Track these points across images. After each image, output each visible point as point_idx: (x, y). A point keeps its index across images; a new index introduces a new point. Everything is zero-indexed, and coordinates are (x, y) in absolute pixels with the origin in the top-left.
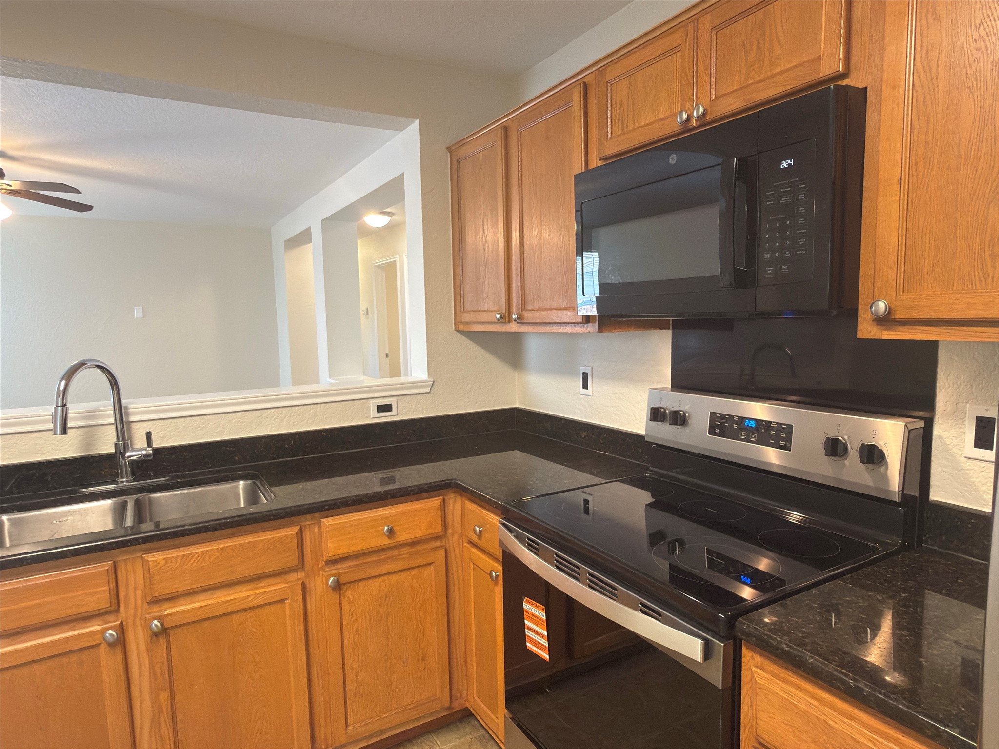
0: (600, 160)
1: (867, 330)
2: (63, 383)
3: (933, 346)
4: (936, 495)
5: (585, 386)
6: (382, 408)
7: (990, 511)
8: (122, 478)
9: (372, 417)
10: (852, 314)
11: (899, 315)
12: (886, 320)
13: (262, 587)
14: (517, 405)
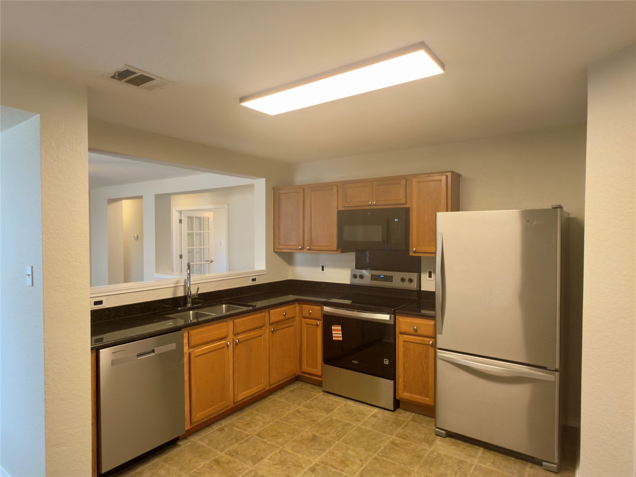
0: (343, 207)
1: (411, 254)
2: (189, 271)
3: (420, 257)
4: (422, 289)
5: (323, 270)
6: (254, 280)
7: (435, 291)
8: (189, 304)
9: (250, 283)
10: (408, 251)
11: (417, 251)
12: (415, 252)
13: (257, 331)
14: (290, 278)
